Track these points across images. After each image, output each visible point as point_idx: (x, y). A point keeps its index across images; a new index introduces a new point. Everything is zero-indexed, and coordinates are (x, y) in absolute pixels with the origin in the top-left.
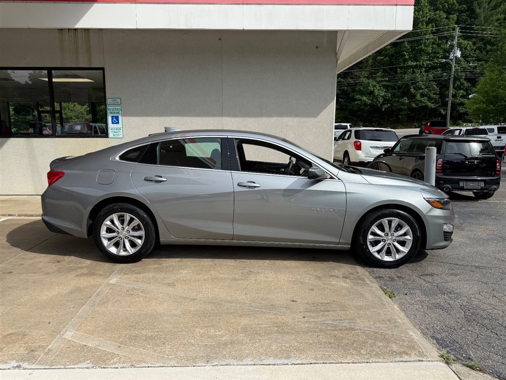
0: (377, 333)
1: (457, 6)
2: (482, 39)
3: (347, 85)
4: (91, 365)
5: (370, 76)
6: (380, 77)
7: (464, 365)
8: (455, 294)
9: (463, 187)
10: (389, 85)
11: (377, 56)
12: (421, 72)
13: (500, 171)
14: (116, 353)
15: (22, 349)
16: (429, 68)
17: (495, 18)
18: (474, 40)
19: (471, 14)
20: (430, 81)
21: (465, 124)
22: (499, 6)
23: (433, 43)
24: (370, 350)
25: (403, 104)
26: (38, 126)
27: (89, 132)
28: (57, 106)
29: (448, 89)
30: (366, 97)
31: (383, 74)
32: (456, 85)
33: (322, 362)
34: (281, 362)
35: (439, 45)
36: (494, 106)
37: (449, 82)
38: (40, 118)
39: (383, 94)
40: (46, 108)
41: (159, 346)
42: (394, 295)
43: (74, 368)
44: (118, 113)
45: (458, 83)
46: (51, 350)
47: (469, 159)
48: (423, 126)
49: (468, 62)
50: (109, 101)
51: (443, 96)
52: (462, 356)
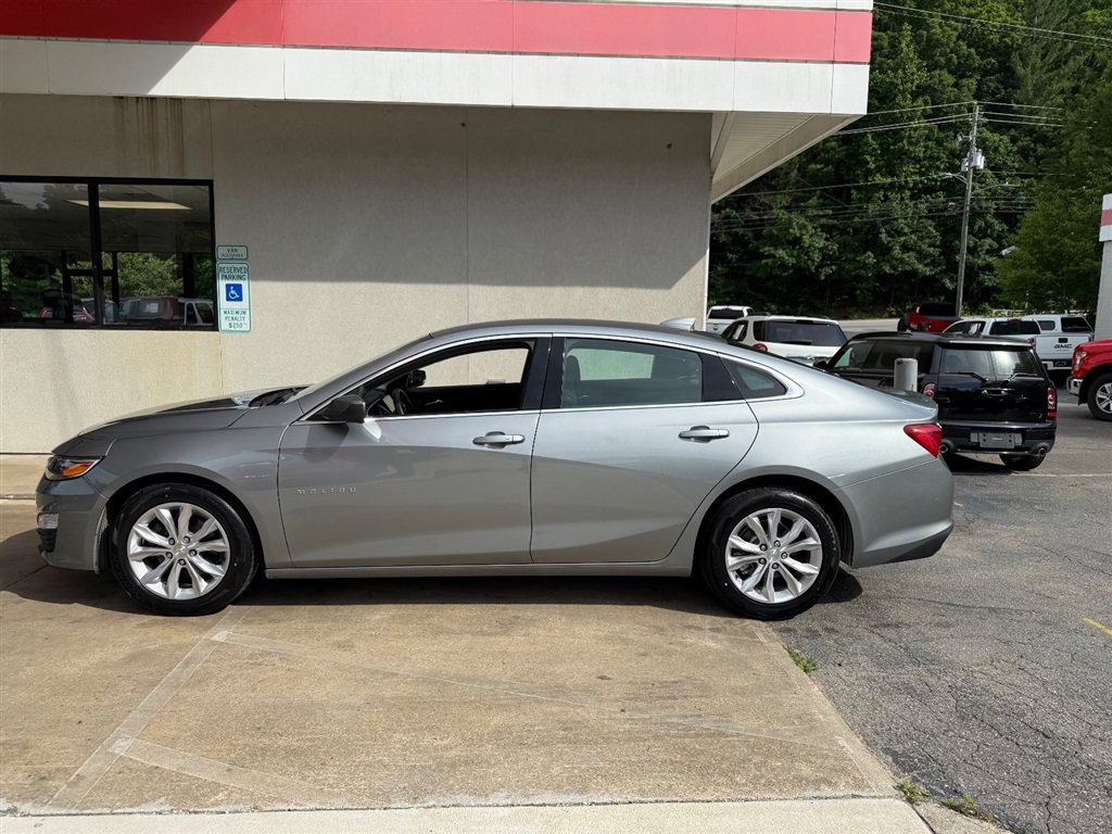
0: (772, 741)
1: (977, 61)
2: (1031, 131)
3: (743, 223)
4: (167, 808)
5: (794, 205)
6: (815, 207)
7: (944, 804)
8: (940, 663)
9: (979, 443)
10: (834, 226)
11: (809, 163)
12: (902, 199)
13: (1055, 410)
14: (222, 783)
15: (20, 775)
16: (919, 190)
17: (1056, 87)
18: (1013, 132)
19: (1008, 78)
20: (920, 218)
21: (994, 311)
22: (1065, 63)
23: (928, 138)
24: (755, 776)
25: (865, 266)
26: (63, 302)
27: (175, 317)
28: (107, 261)
29: (958, 235)
30: (784, 249)
31: (821, 200)
32: (976, 227)
33: (653, 799)
34: (567, 801)
35: (939, 142)
36: (1055, 273)
37: (961, 220)
38: (68, 285)
39: (821, 244)
40: (82, 263)
41: (313, 768)
42: (814, 665)
43: (131, 813)
44: (240, 278)
45: (980, 223)
46: (84, 777)
47: (989, 386)
48: (905, 315)
49: (1001, 178)
50: (221, 252)
51: (949, 250)
52: (942, 788)
